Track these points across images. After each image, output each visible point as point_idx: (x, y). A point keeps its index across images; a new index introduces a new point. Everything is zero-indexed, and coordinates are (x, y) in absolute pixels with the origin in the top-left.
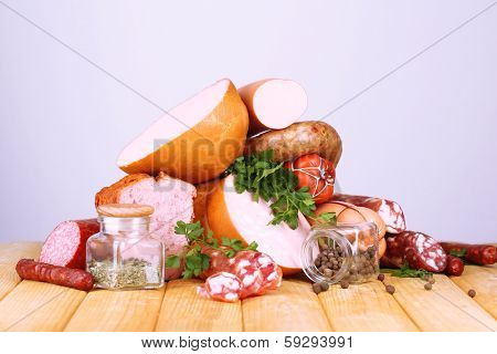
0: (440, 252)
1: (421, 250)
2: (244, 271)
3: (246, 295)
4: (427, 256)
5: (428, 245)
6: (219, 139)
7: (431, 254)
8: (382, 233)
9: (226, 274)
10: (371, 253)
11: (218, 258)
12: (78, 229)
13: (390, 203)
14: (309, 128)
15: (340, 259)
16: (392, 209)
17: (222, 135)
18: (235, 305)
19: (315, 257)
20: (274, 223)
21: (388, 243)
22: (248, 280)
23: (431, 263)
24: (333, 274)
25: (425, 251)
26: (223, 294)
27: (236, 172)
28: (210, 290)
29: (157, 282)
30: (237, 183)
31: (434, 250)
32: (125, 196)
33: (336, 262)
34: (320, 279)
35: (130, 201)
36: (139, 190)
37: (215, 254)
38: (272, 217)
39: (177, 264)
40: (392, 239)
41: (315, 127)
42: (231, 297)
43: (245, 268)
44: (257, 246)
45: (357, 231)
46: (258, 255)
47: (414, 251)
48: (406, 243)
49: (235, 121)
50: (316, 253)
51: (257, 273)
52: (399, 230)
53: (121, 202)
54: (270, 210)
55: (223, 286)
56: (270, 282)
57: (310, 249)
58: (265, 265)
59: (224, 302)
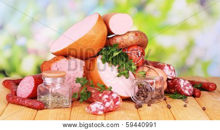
0: (190, 87)
1: (182, 86)
2: (105, 100)
3: (107, 111)
4: (185, 89)
5: (185, 84)
6: (94, 41)
7: (187, 88)
8: (165, 80)
9: (98, 102)
10: (160, 90)
11: (95, 93)
12: (33, 79)
13: (169, 66)
14: (134, 34)
15: (147, 92)
16: (170, 68)
17: (96, 39)
18: (102, 116)
19: (136, 91)
20: (118, 76)
21: (168, 83)
22: (108, 104)
23: (187, 92)
24: (144, 100)
25: (184, 87)
26: (97, 112)
27: (102, 54)
28: (91, 110)
29: (68, 104)
30: (102, 59)
31: (188, 86)
32: (54, 67)
33: (145, 94)
34: (139, 102)
35: (56, 69)
36: (60, 64)
37: (93, 91)
38: (118, 74)
39: (77, 97)
40: (170, 81)
41: (137, 33)
42: (101, 113)
43: (106, 99)
44: (111, 88)
45: (154, 81)
46: (112, 93)
47: (179, 87)
48: (176, 83)
49: (101, 32)
50: (137, 89)
51: (112, 101)
52: (173, 77)
53: (52, 70)
54: (117, 70)
55: (97, 108)
56: (117, 105)
57: (135, 89)
58: (115, 98)
59: (97, 115)
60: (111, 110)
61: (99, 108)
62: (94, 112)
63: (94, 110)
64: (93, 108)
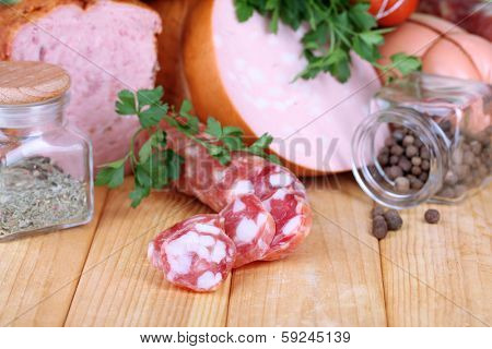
2: (239, 207)
10: (483, 140)
18: (216, 298)
20: (305, 77)
22: (247, 230)
24: (411, 187)
26: (193, 276)
32: (23, 42)
33: (417, 160)
34: (391, 200)
35: (33, 53)
36: (50, 27)
38: (303, 64)
42: (209, 280)
43: (244, 199)
44: (270, 140)
45: (458, 108)
50: (381, 135)
51: (264, 218)
53: (15, 56)
54: (299, 48)
55: (195, 256)
56: (286, 239)
57: (372, 136)
58: (280, 195)
59: (195, 292)
60: (261, 257)
61: (203, 253)
62: (180, 277)
63: (180, 266)
64: (176, 258)
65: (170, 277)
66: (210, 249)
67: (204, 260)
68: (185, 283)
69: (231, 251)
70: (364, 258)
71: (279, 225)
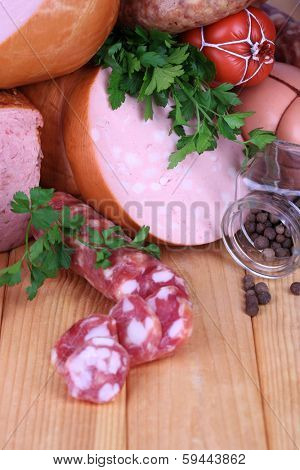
3: (137, 362)
18: (115, 407)
22: (136, 333)
26: (95, 389)
55: (93, 370)
58: (164, 293)
59: (96, 404)
61: (101, 366)
62: (83, 393)
63: (81, 382)
64: (78, 374)
65: (75, 394)
66: (107, 361)
67: (102, 373)
68: (88, 397)
69: (125, 360)
70: (241, 347)
71: (165, 327)
